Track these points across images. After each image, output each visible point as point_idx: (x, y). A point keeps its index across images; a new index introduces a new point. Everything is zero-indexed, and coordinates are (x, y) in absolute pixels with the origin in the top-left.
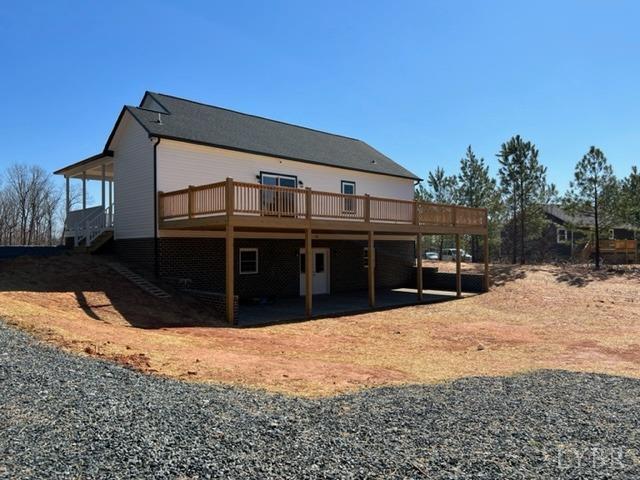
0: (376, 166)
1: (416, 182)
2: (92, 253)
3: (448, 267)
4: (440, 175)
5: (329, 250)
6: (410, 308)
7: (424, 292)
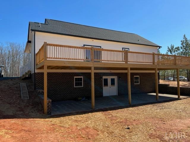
0: (140, 42)
1: (158, 48)
2: (22, 79)
3: (173, 84)
4: (172, 47)
5: (117, 77)
6: (150, 106)
7: (160, 95)
